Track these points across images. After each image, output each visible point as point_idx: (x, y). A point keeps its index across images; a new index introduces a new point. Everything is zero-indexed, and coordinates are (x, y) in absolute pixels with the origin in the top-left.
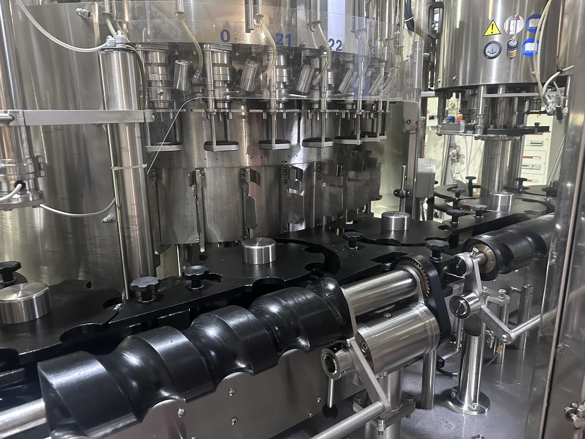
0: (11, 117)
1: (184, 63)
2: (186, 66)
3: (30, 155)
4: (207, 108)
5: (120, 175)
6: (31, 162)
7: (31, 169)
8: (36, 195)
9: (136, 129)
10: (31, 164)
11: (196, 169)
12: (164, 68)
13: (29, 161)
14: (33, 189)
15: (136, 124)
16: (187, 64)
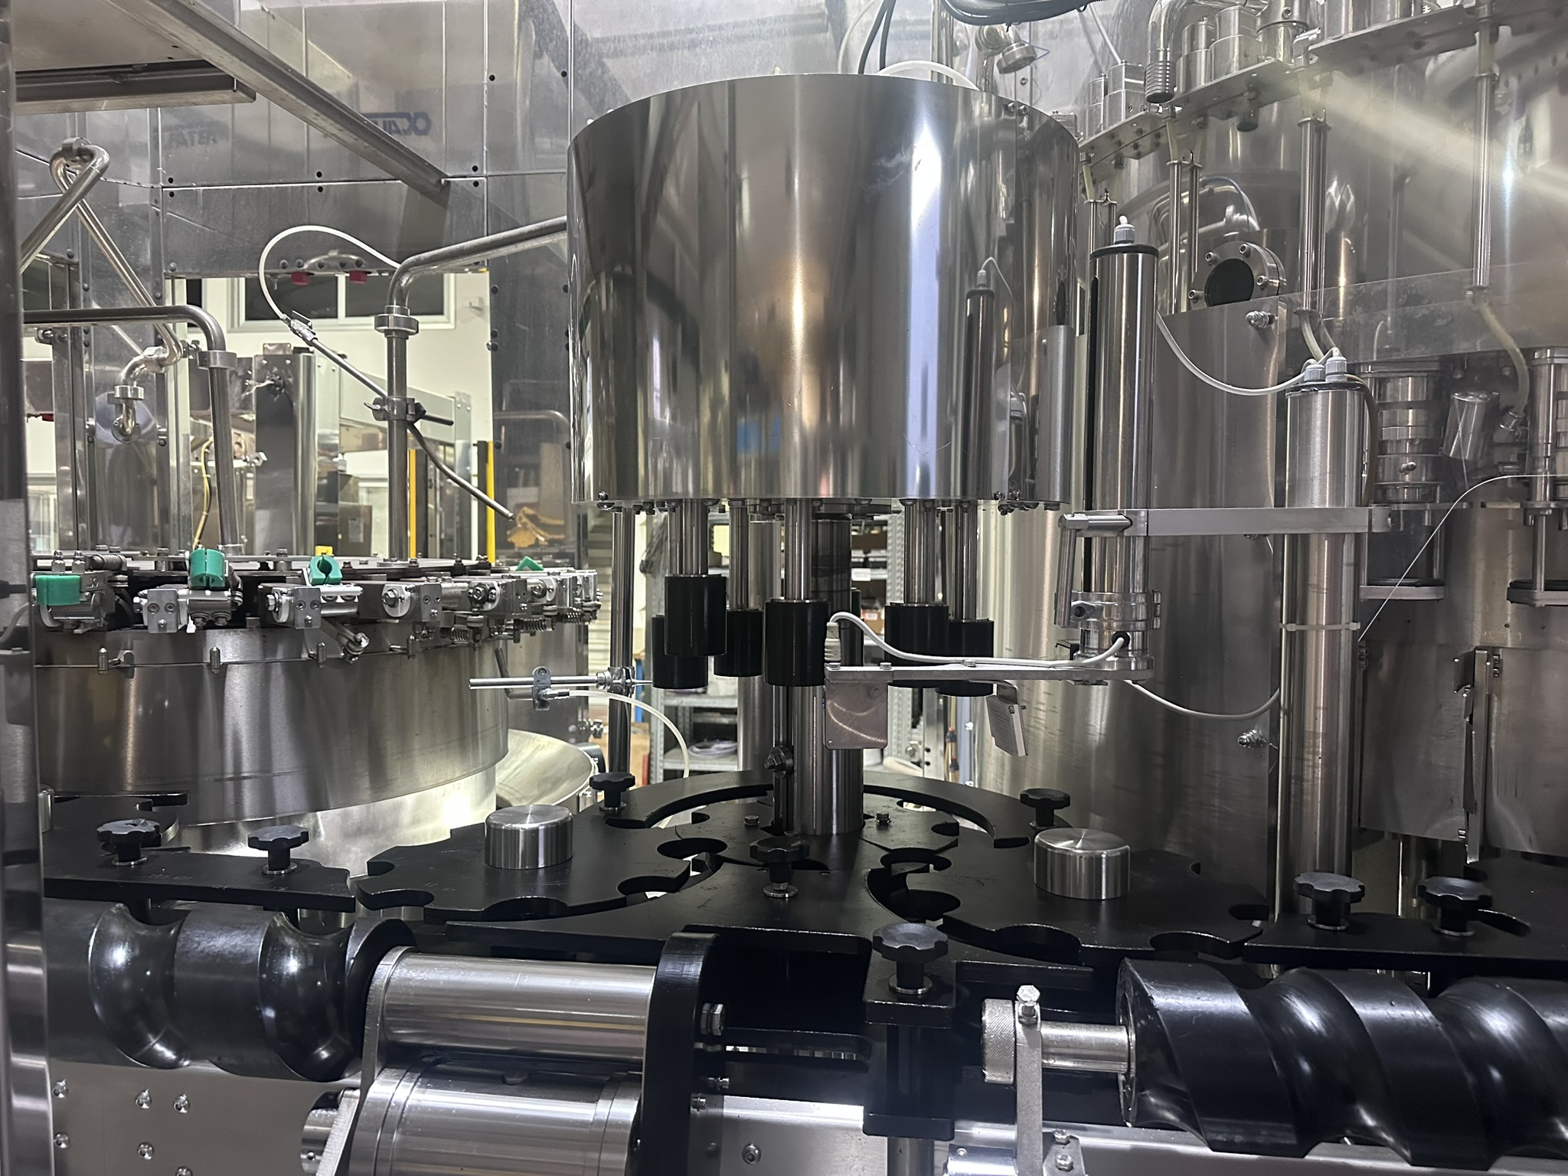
0: (1128, 521)
1: (1478, 397)
2: (1479, 404)
3: (1144, 590)
4: (1529, 500)
5: (1298, 642)
6: (1144, 600)
7: (1142, 613)
8: (1143, 660)
9: (1345, 547)
10: (1142, 603)
11: (1477, 648)
12: (1422, 412)
13: (1141, 599)
14: (1139, 650)
15: (1347, 536)
16: (1486, 399)
